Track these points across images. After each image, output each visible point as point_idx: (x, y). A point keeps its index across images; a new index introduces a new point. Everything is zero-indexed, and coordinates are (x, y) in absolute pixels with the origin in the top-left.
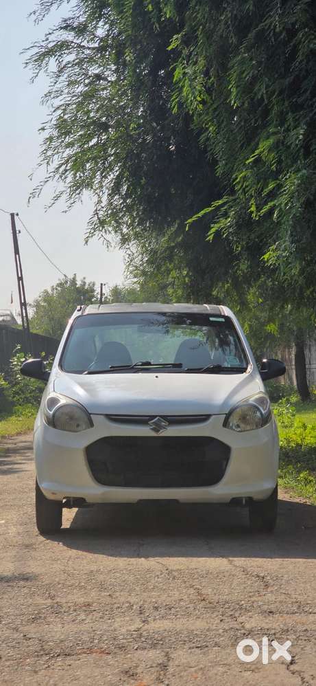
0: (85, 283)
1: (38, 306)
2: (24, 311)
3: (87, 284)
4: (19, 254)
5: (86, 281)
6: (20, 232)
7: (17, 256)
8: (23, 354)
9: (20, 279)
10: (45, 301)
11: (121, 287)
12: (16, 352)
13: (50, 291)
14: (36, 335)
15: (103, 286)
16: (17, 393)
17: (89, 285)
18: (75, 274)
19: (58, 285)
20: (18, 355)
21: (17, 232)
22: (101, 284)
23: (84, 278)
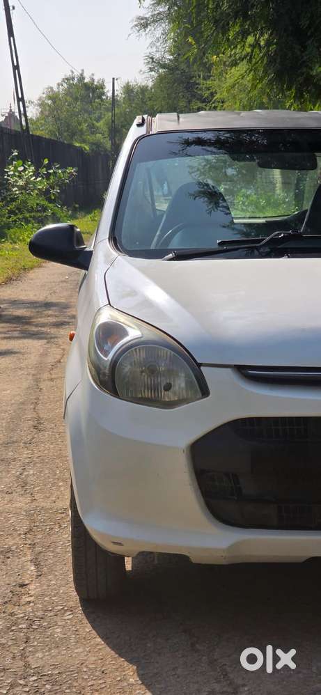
0: (93, 80)
1: (42, 105)
2: (22, 109)
3: (96, 81)
4: (13, 36)
5: (94, 78)
6: (14, 8)
7: (12, 38)
8: (20, 162)
9: (16, 68)
10: (50, 98)
11: (132, 83)
12: (13, 160)
13: (55, 89)
14: (39, 138)
15: (115, 81)
16: (11, 212)
17: (98, 82)
18: (83, 70)
19: (63, 81)
20: (14, 162)
21: (11, 8)
22: (113, 79)
23: (93, 75)
